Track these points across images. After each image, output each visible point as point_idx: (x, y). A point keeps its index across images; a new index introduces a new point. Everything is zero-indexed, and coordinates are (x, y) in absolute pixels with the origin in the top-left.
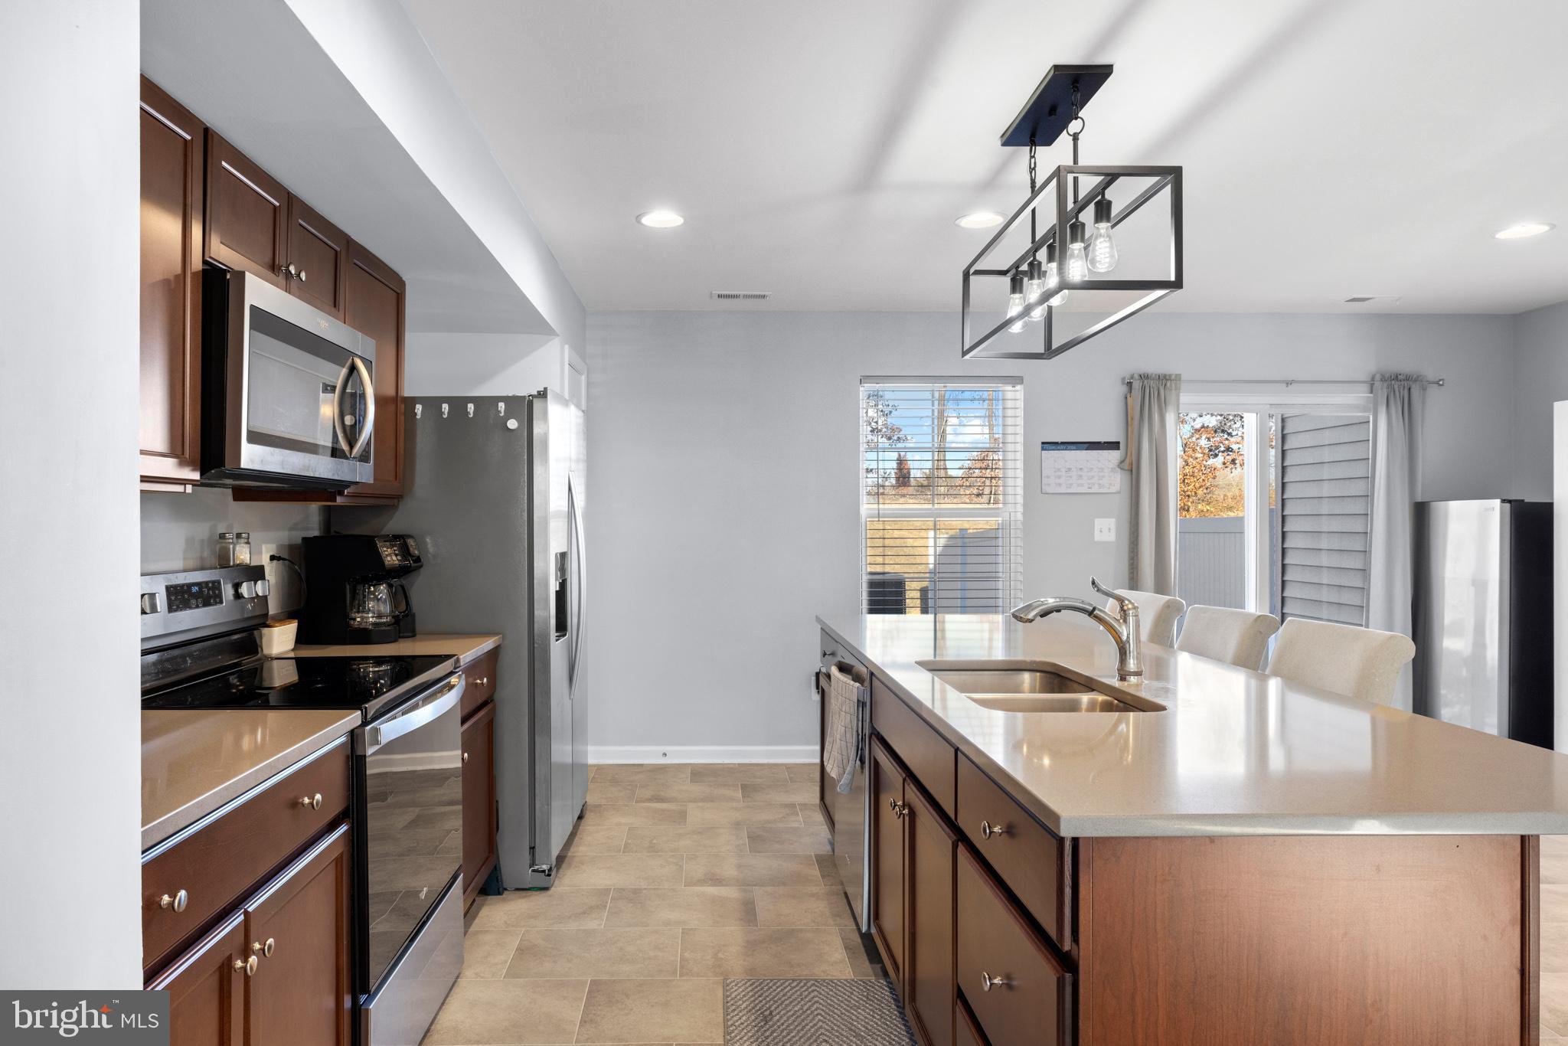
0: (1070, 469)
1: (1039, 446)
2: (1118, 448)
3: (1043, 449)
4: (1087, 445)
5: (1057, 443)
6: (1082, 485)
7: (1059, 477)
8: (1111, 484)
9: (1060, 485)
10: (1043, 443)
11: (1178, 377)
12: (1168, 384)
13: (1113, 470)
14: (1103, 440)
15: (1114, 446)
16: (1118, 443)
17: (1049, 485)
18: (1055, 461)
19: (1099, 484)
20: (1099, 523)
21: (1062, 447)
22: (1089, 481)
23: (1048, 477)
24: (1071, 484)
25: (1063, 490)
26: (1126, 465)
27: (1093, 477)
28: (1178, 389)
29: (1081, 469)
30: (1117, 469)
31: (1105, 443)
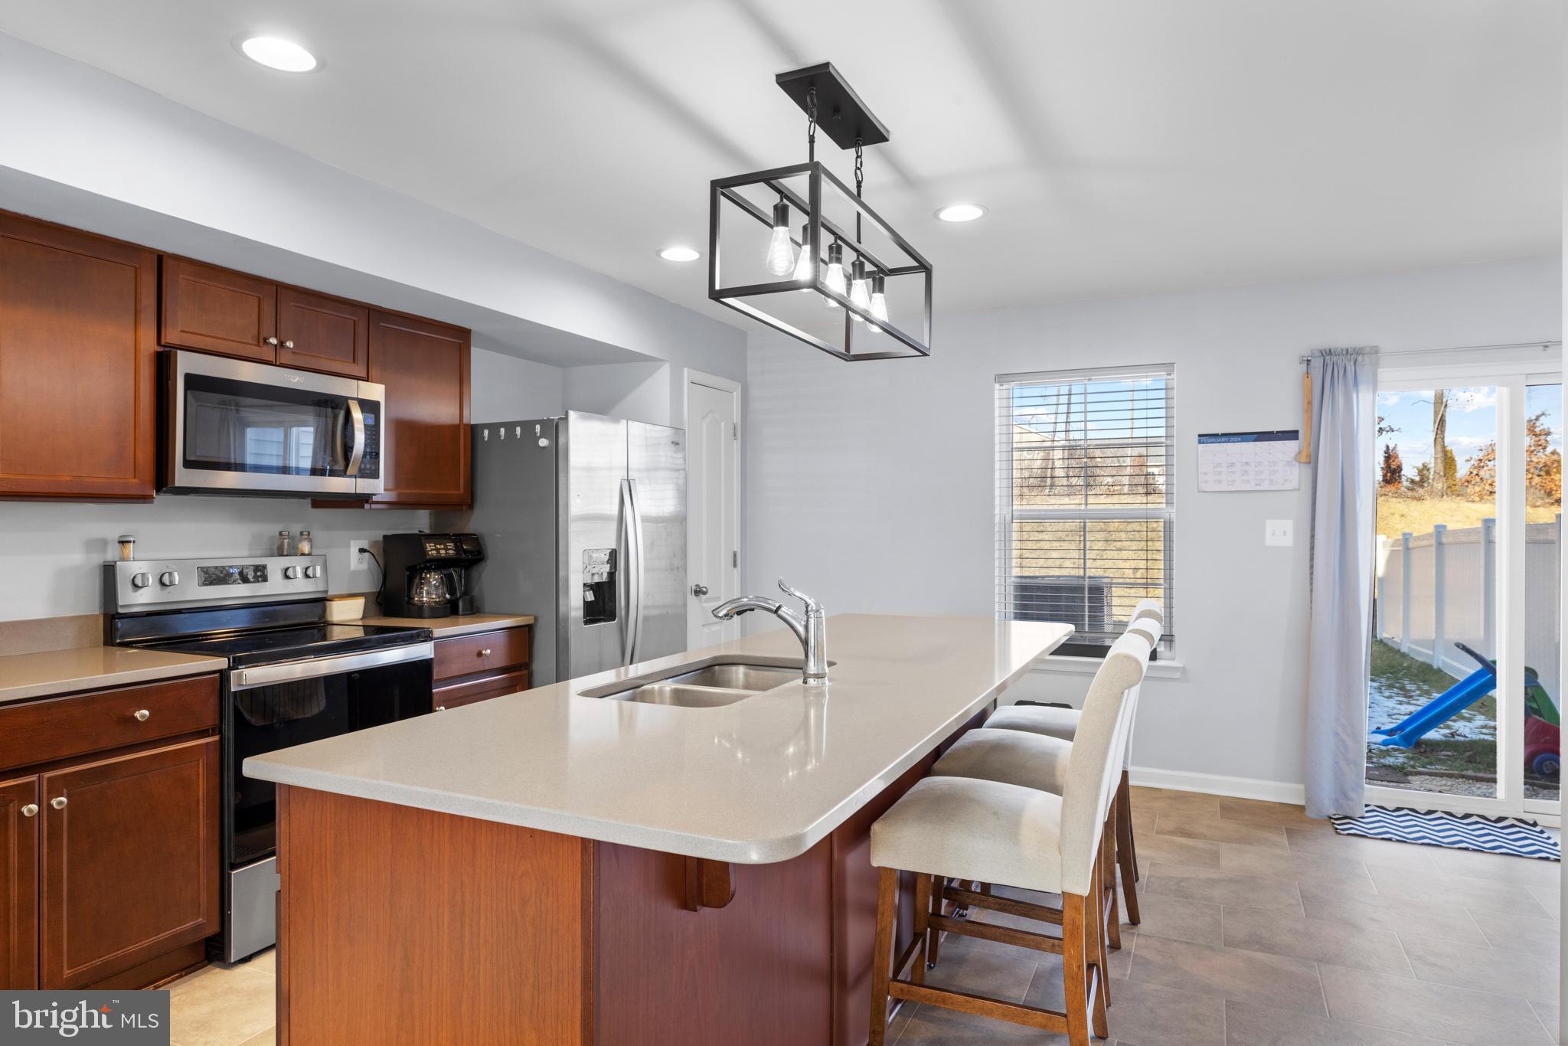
0: (1233, 464)
1: (1196, 439)
2: (1297, 438)
3: (1200, 442)
4: (1256, 436)
5: (1217, 435)
6: (1248, 481)
7: (1220, 473)
8: (1286, 480)
9: (1220, 482)
10: (1200, 436)
11: (1375, 351)
12: (1360, 358)
13: (1289, 463)
14: (1275, 429)
15: (1292, 435)
16: (1297, 432)
17: (1206, 482)
18: (1215, 455)
19: (1271, 481)
20: (1271, 525)
21: (1223, 439)
22: (1258, 477)
23: (1205, 474)
24: (1234, 481)
25: (1224, 487)
26: (1304, 459)
27: (1262, 472)
28: (1376, 365)
29: (1247, 463)
30: (1295, 462)
31: (1277, 432)
